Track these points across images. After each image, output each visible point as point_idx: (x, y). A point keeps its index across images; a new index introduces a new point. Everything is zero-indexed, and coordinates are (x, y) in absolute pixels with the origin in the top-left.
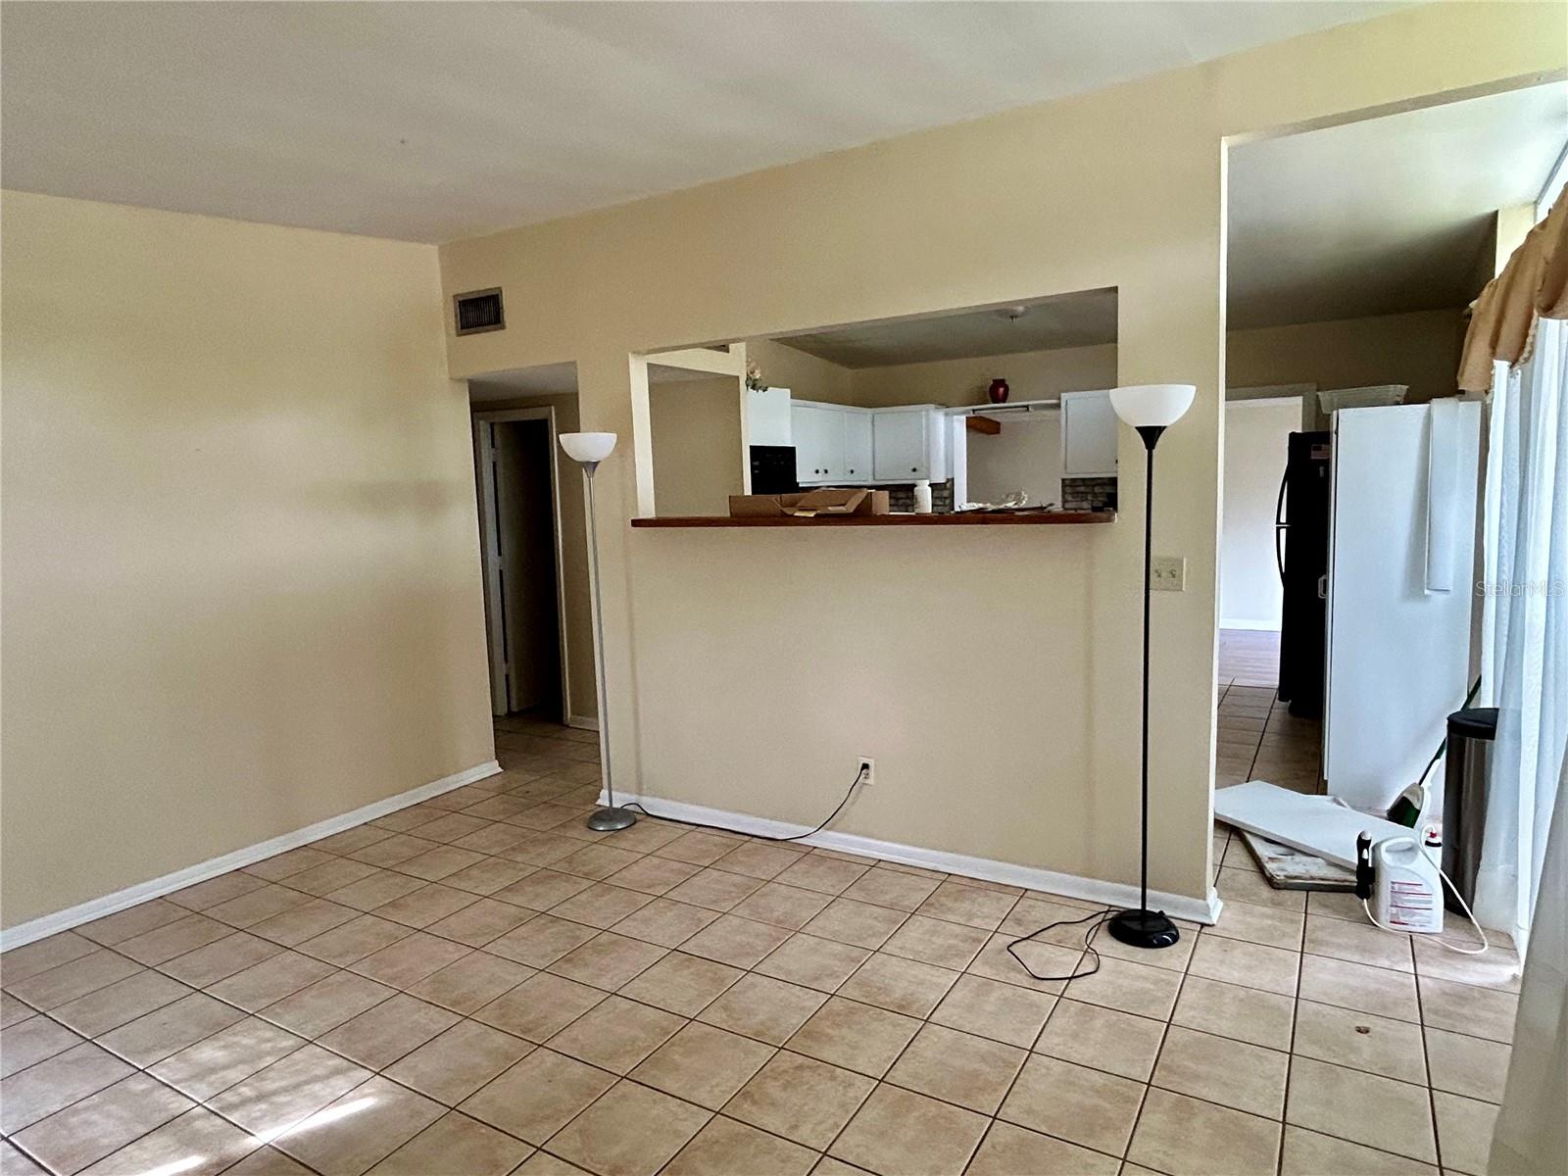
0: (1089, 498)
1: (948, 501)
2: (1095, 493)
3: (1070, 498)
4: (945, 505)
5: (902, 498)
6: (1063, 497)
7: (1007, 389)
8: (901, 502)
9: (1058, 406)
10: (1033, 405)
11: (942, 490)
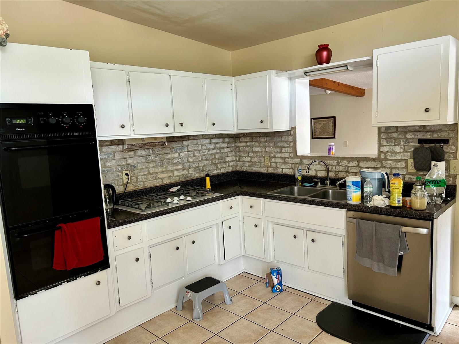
0: (402, 143)
1: (292, 144)
2: (407, 139)
3: (385, 143)
4: (290, 147)
5: (263, 142)
6: (379, 141)
7: (329, 52)
8: (262, 144)
9: (369, 65)
10: (351, 63)
11: (288, 136)
